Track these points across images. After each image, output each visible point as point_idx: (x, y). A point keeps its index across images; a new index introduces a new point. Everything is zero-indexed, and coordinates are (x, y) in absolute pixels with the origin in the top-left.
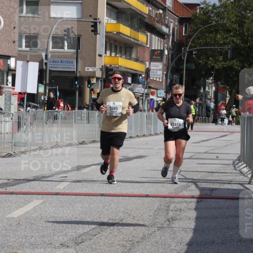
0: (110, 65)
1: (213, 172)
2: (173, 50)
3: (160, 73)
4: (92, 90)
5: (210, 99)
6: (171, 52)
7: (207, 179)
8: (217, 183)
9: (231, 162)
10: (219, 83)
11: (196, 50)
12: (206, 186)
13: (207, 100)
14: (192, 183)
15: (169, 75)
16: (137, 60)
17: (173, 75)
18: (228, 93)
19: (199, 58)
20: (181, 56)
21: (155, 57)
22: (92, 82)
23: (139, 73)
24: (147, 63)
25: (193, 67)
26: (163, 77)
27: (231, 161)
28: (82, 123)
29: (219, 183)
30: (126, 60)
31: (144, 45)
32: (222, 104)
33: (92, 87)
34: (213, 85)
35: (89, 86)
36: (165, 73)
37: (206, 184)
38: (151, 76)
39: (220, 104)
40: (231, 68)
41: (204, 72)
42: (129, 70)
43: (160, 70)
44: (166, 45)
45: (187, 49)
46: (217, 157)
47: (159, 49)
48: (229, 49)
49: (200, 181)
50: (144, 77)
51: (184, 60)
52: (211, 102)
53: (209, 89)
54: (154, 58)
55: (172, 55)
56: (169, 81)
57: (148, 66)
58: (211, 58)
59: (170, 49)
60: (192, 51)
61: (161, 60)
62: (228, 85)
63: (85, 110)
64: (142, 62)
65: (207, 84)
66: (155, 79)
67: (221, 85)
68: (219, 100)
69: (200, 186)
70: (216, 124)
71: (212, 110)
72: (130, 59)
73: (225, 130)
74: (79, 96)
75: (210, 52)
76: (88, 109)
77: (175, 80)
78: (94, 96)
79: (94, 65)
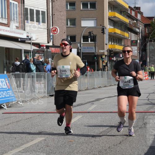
0: (111, 49)
2: (142, 40)
3: (136, 51)
6: (141, 41)
17: (143, 52)
20: (146, 43)
22: (103, 57)
26: (137, 54)
28: (99, 78)
30: (119, 46)
31: (128, 38)
33: (103, 60)
36: (139, 51)
43: (136, 50)
44: (138, 38)
45: (149, 39)
47: (135, 40)
54: (133, 45)
55: (142, 43)
56: (141, 55)
61: (136, 45)
72: (121, 45)
74: (97, 65)
76: (101, 70)
77: (144, 55)
78: (104, 64)
79: (104, 49)
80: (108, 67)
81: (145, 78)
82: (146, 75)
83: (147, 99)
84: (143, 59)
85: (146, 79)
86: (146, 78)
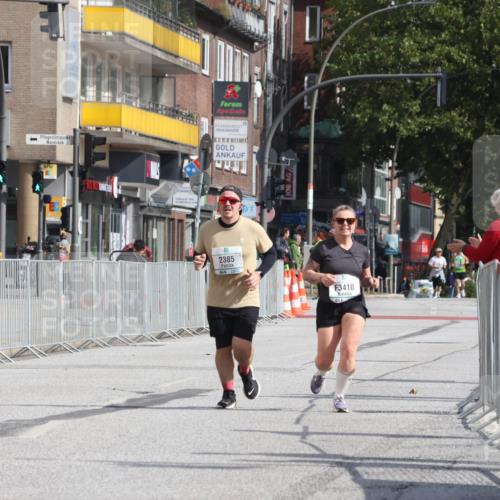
0: (98, 128)
1: (403, 436)
2: (278, 82)
3: (243, 148)
4: (47, 199)
5: (388, 224)
6: (271, 89)
7: (385, 456)
8: (413, 466)
9: (452, 406)
10: (412, 177)
11: (342, 84)
12: (382, 478)
13: (379, 227)
14: (342, 469)
15: (267, 155)
16: (174, 113)
17: (279, 156)
18: (438, 206)
19: (353, 105)
20: (302, 101)
21: (227, 105)
22: (45, 177)
23: (182, 150)
24: (205, 121)
25: (337, 131)
26: (250, 162)
27: (454, 404)
28: (17, 297)
29: (421, 467)
30: (144, 112)
31: (195, 69)
32: (423, 237)
33: (46, 191)
34: (396, 182)
35: (38, 187)
36: (256, 149)
37: (381, 469)
38: (215, 158)
39: (415, 239)
40: (445, 133)
41: (368, 147)
42: (151, 142)
43: (241, 141)
44: (257, 70)
45: (319, 82)
46: (413, 392)
47: (238, 79)
48: (437, 78)
49: (363, 461)
50: (196, 162)
51: (309, 111)
52: (390, 232)
53: (383, 195)
54: (223, 107)
55: (276, 99)
56: (267, 172)
57: (206, 131)
58: (385, 107)
59: (268, 79)
60: (332, 87)
61: (244, 113)
62: (437, 185)
63: (27, 257)
64: (190, 118)
65: (377, 181)
66: (227, 167)
67: (418, 184)
68: (412, 225)
69: (365, 477)
70: (406, 295)
71: (395, 256)
72: (155, 109)
73: (433, 314)
74: (8, 218)
75: (383, 88)
76: (33, 253)
77: (287, 171)
78: (54, 218)
79: (52, 128)
80: (73, 233)
81: (287, 306)
82: (295, 289)
83: (299, 428)
84: (284, 193)
85: (293, 311)
86: (297, 303)
